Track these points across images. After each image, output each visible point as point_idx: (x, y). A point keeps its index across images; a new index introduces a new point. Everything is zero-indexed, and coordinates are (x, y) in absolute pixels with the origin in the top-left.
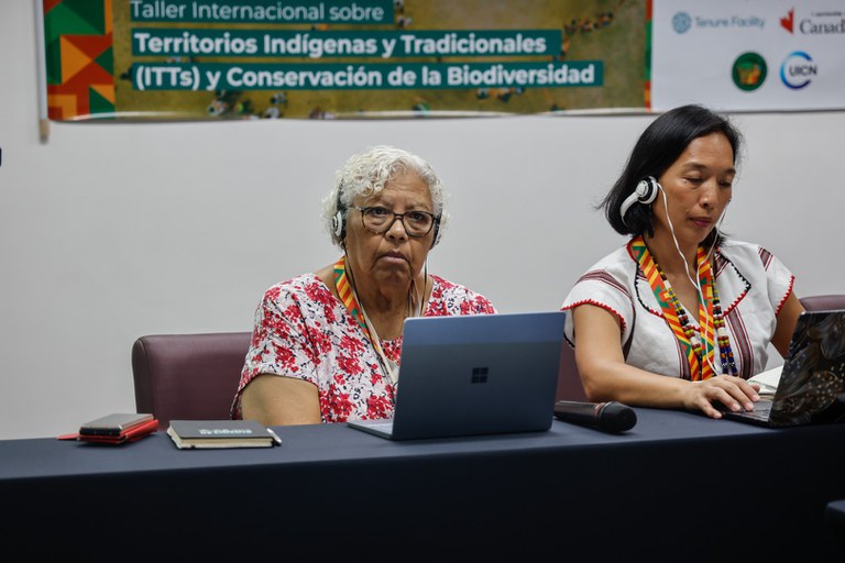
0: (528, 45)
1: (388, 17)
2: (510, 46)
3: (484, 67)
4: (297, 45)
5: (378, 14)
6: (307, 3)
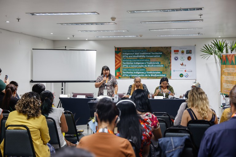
0: (159, 73)
1: (145, 70)
2: (157, 73)
3: (154, 75)
4: (137, 73)
5: (144, 70)
6: (138, 69)
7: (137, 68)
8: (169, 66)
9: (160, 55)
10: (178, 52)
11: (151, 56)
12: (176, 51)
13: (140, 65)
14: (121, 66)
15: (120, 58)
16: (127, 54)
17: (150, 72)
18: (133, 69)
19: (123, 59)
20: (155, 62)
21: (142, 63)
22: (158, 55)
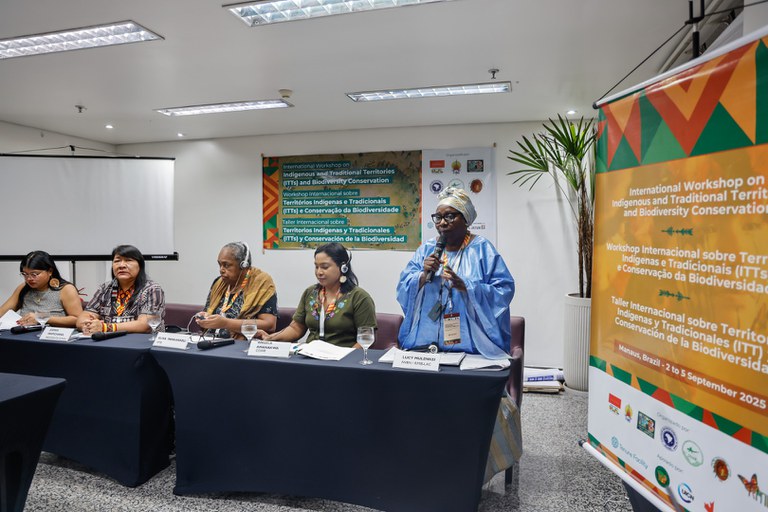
0: (384, 231)
2: (379, 231)
4: (322, 231)
5: (343, 222)
6: (325, 220)
7: (324, 216)
8: (414, 210)
9: (390, 177)
10: (443, 166)
11: (362, 181)
12: (437, 165)
13: (331, 207)
14: (280, 211)
15: (276, 186)
16: (296, 175)
17: (359, 228)
18: (311, 220)
19: (285, 191)
20: (373, 199)
21: (338, 202)
22: (383, 176)
